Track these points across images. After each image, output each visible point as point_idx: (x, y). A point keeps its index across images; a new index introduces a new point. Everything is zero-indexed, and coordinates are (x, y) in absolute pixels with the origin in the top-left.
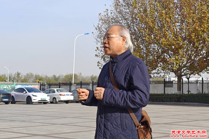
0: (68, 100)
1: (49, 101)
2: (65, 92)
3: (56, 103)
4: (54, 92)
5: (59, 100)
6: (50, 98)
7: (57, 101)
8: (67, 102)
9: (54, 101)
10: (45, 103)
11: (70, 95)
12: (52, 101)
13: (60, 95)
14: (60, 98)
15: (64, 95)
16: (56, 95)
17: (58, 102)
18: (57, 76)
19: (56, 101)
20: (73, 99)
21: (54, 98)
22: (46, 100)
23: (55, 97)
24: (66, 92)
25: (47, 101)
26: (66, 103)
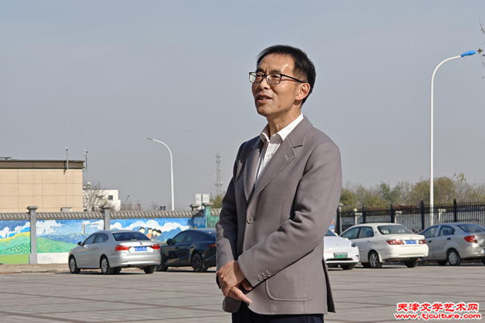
0: (411, 258)
1: (356, 260)
2: (402, 233)
3: (379, 266)
4: (371, 234)
5: (387, 257)
6: (360, 251)
7: (381, 261)
8: (410, 262)
9: (371, 261)
10: (347, 267)
11: (417, 242)
12: (367, 261)
13: (389, 242)
14: (388, 251)
15: (400, 243)
16: (376, 243)
17: (382, 264)
18: (392, 187)
19: (378, 259)
20: (427, 255)
21: (373, 252)
22: (349, 257)
23: (374, 247)
24: (407, 232)
25: (351, 259)
26: (409, 267)
